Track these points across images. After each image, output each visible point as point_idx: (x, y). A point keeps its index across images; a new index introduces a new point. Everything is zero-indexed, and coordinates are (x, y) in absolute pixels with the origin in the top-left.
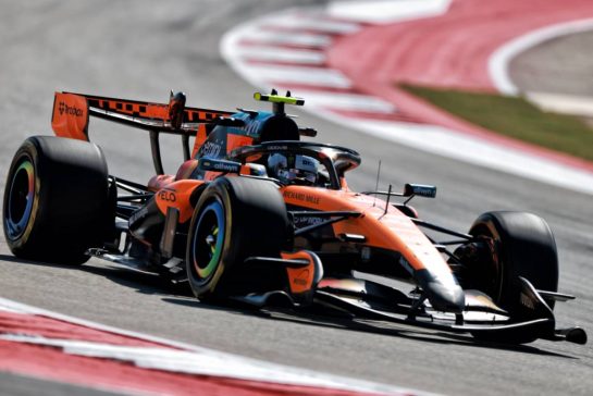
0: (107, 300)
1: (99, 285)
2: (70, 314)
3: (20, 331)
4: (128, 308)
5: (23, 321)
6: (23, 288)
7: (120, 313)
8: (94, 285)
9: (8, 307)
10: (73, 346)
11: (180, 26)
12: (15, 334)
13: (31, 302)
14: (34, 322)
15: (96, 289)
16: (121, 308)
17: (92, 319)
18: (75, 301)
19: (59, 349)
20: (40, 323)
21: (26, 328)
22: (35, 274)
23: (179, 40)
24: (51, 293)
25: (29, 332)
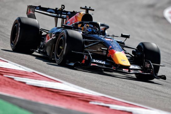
0: (124, 92)
1: (122, 87)
2: (112, 96)
3: (96, 101)
4: (131, 95)
5: (97, 98)
6: (98, 88)
7: (128, 96)
8: (121, 87)
9: (93, 93)
10: (113, 106)
11: (151, 6)
12: (94, 102)
13: (100, 92)
14: (101, 98)
15: (121, 89)
16: (129, 95)
17: (119, 98)
18: (114, 92)
19: (108, 107)
20: (103, 99)
21: (98, 100)
22: (102, 83)
23: (150, 10)
24: (107, 89)
25: (99, 101)
